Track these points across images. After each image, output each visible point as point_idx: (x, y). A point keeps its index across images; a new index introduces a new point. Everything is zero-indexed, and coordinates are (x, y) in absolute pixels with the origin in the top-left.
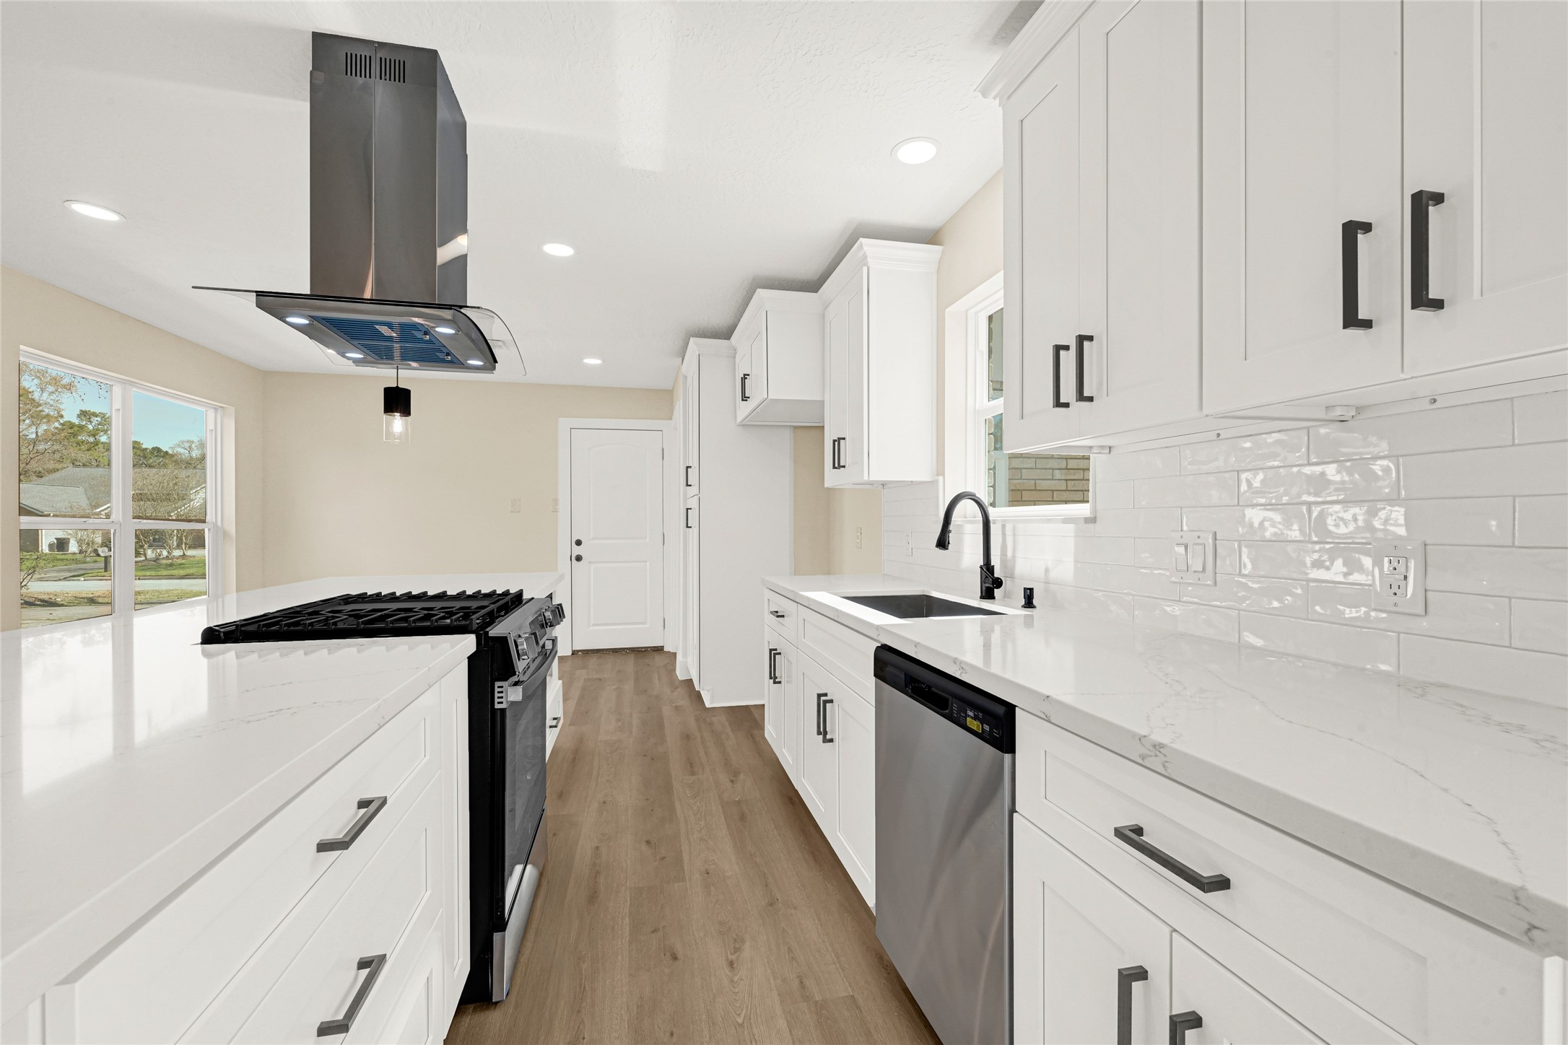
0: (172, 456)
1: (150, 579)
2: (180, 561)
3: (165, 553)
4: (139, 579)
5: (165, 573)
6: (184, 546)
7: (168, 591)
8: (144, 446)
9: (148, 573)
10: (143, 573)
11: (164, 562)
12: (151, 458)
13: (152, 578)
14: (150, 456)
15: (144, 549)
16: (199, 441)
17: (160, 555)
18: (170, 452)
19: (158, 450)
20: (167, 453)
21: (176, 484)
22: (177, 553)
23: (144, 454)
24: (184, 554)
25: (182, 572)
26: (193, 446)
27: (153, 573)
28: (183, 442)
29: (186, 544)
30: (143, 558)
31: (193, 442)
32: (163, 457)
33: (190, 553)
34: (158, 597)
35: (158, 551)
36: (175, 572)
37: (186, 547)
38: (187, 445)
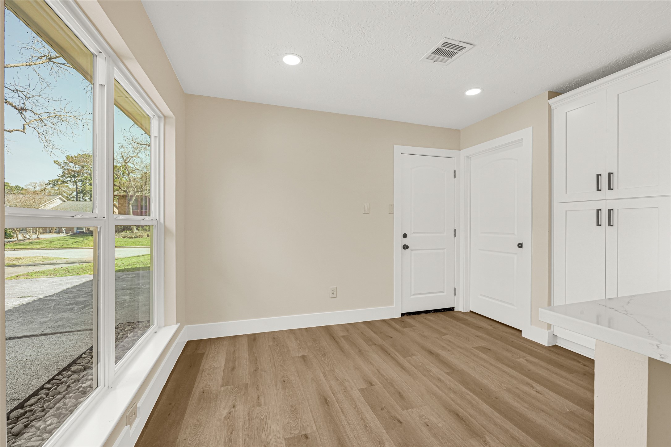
0: (26, 190)
1: (20, 250)
2: (36, 241)
3: (28, 236)
4: (15, 250)
5: (29, 247)
6: (38, 233)
7: (35, 257)
8: (11, 185)
9: (19, 247)
10: (17, 247)
11: (28, 241)
12: (15, 191)
13: (21, 249)
14: (14, 190)
15: (17, 235)
16: (39, 183)
17: (25, 238)
18: (25, 188)
19: (19, 187)
20: (23, 188)
21: (34, 202)
22: (34, 236)
23: (11, 189)
24: (38, 237)
25: (38, 246)
26: (37, 185)
27: (22, 247)
28: (31, 183)
29: (39, 232)
30: (16, 239)
31: (36, 183)
32: (21, 190)
33: (41, 236)
34: (30, 261)
35: (24, 235)
36: (35, 246)
37: (39, 233)
38: (33, 185)
